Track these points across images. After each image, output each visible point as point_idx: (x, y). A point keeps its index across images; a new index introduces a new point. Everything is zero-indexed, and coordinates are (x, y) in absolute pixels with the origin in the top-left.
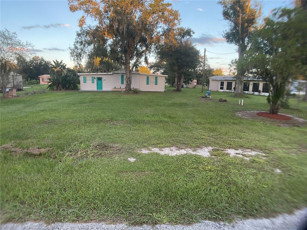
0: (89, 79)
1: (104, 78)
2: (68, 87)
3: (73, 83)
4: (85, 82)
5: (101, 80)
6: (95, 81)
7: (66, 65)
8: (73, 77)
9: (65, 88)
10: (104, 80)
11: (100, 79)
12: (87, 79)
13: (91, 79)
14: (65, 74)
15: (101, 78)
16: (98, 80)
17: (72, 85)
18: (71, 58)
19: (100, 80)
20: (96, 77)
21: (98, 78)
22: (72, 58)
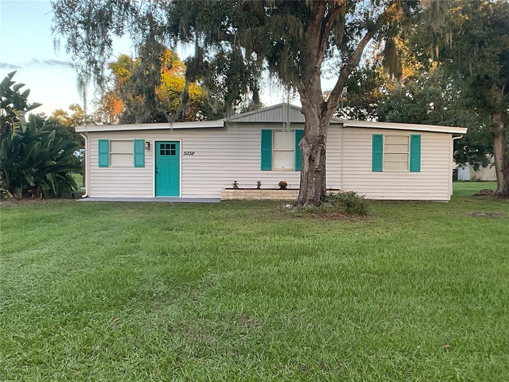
0: (123, 148)
1: (186, 143)
2: (32, 184)
3: (53, 169)
4: (105, 162)
5: (173, 153)
6: (150, 158)
7: (27, 93)
8: (54, 142)
9: (19, 191)
10: (186, 154)
11: (168, 150)
12: (116, 148)
13: (130, 148)
14: (24, 129)
15: (173, 146)
16: (162, 153)
17: (49, 176)
18: (59, 36)
19: (168, 153)
20: (152, 139)
21: (162, 146)
22: (64, 39)
